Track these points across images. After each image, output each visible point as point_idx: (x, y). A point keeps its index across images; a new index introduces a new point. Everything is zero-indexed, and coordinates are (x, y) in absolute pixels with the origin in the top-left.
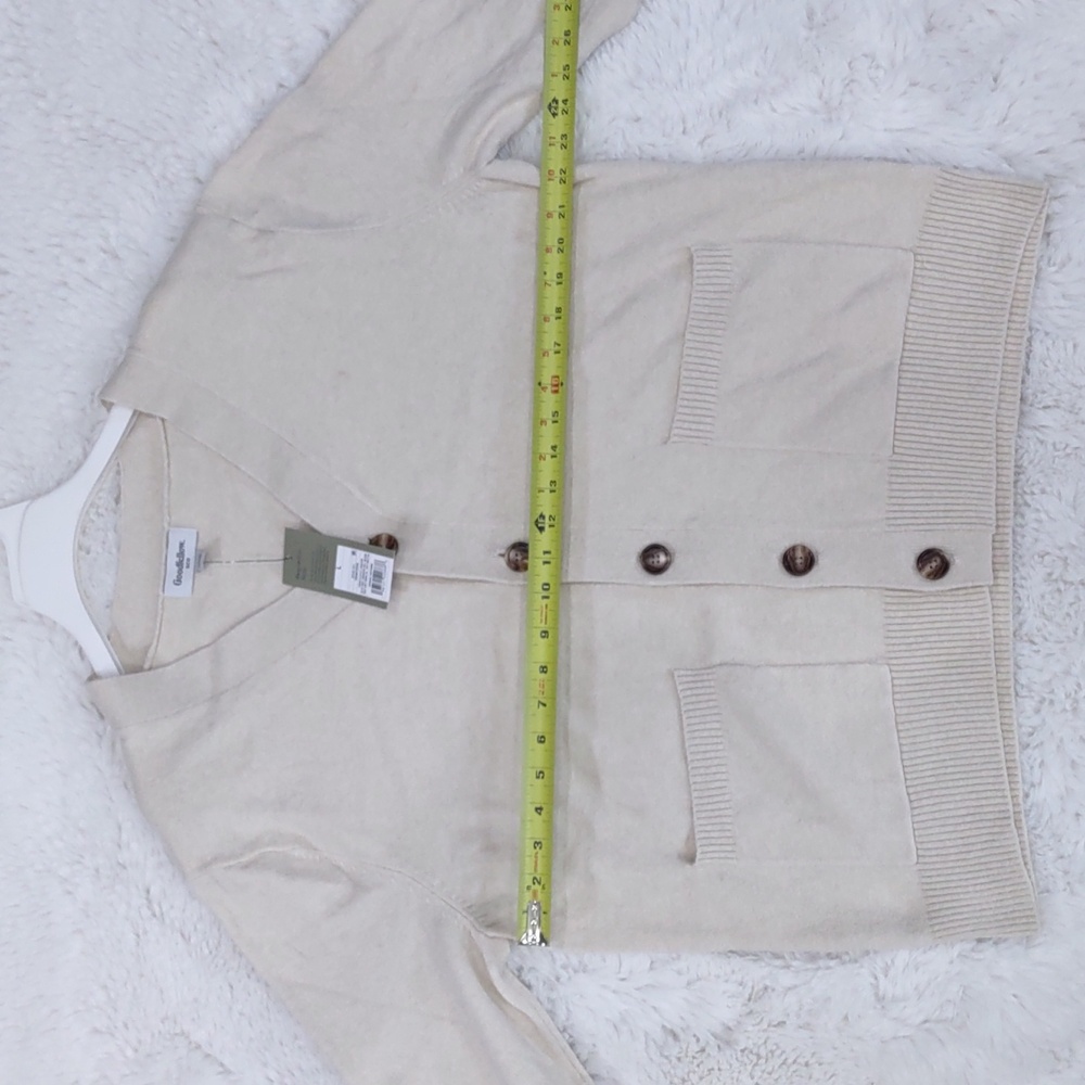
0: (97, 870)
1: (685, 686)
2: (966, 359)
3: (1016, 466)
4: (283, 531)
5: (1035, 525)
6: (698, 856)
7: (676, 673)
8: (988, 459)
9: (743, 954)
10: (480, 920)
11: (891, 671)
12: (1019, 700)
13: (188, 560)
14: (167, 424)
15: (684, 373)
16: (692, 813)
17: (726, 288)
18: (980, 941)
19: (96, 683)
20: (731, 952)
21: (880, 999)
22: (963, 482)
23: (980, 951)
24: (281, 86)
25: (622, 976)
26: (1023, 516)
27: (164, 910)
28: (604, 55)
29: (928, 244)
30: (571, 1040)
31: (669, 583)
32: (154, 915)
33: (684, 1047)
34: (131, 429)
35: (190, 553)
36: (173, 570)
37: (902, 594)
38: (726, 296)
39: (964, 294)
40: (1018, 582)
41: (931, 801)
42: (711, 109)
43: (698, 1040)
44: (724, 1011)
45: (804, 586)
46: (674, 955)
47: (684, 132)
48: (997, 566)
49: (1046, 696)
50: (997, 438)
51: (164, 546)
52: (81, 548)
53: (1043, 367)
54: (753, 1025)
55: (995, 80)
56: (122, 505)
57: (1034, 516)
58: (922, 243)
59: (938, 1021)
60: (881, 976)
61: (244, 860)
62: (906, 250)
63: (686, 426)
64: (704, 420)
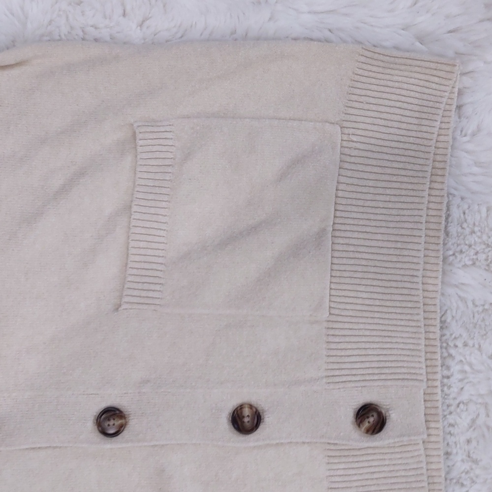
2: (391, 225)
3: (441, 322)
5: (460, 376)
8: (416, 318)
15: (132, 244)
17: (167, 162)
22: (394, 340)
26: (448, 368)
29: (353, 118)
31: (125, 445)
38: (170, 170)
39: (388, 164)
45: (252, 444)
47: (124, 15)
48: (429, 418)
50: (424, 297)
53: (460, 229)
57: (458, 367)
58: (348, 117)
62: (333, 123)
63: (136, 293)
64: (152, 287)
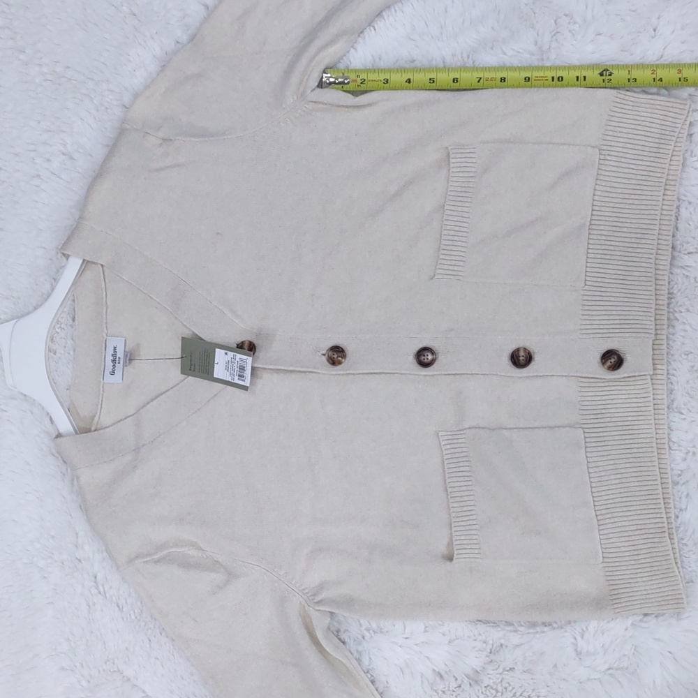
0: (63, 563)
1: (446, 442)
2: (635, 221)
3: (669, 293)
4: (181, 338)
5: (682, 334)
6: (455, 557)
7: (440, 434)
8: (649, 288)
9: (486, 622)
10: (311, 598)
11: (584, 432)
12: (672, 452)
13: (119, 358)
14: (105, 268)
15: (444, 232)
16: (451, 528)
17: (471, 174)
18: (646, 615)
19: (59, 440)
20: (480, 621)
21: (578, 653)
22: (632, 304)
23: (646, 622)
24: (178, 42)
25: (406, 636)
26: (673, 327)
27: (106, 589)
28: (391, 18)
29: (609, 143)
30: (372, 678)
31: (435, 373)
32: (100, 593)
33: (447, 683)
34: (81, 272)
35: (120, 354)
36: (109, 364)
37: (593, 380)
38: (473, 180)
39: (633, 177)
40: (671, 372)
41: (612, 520)
42: (462, 53)
43: (456, 679)
44: (474, 661)
45: (525, 375)
46: (441, 623)
48: (656, 362)
49: (689, 449)
50: (656, 274)
51: (104, 348)
52: (50, 351)
53: (687, 226)
54: (493, 670)
55: (655, 30)
56: (76, 322)
57: (681, 327)
58: (605, 143)
59: (617, 669)
60: (579, 638)
61: (156, 557)
62: (593, 147)
63: (446, 267)
64: (457, 263)
